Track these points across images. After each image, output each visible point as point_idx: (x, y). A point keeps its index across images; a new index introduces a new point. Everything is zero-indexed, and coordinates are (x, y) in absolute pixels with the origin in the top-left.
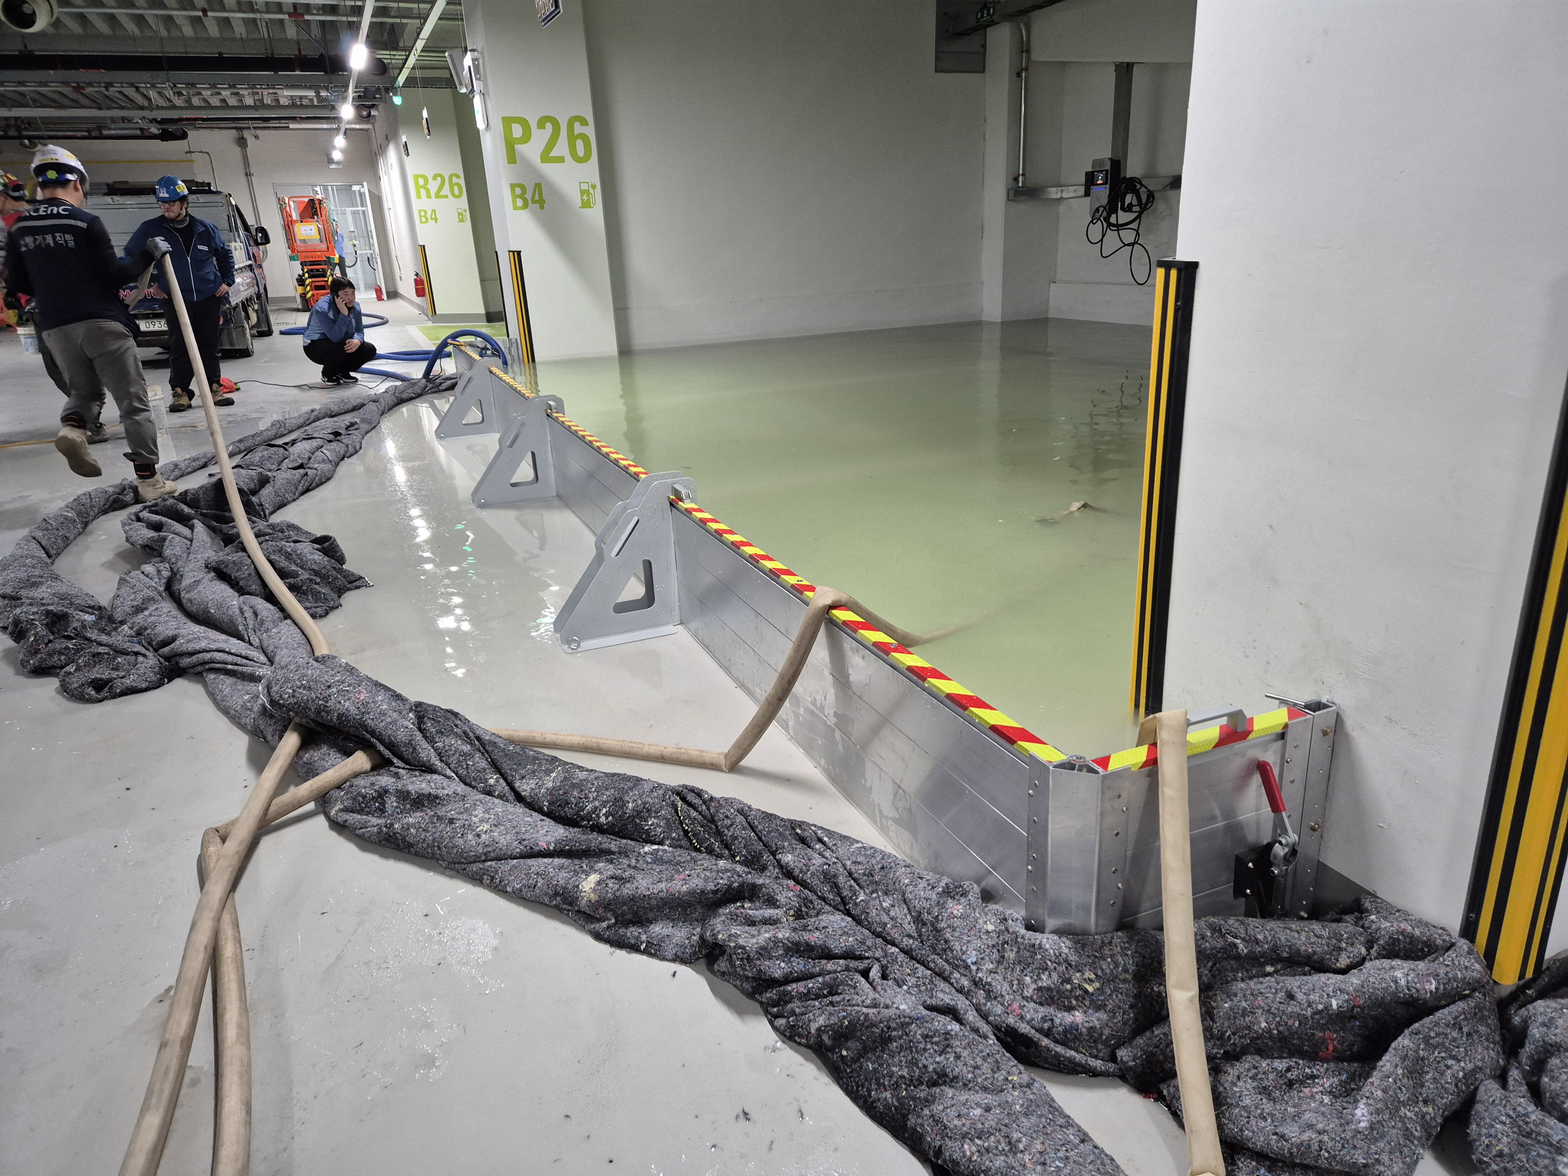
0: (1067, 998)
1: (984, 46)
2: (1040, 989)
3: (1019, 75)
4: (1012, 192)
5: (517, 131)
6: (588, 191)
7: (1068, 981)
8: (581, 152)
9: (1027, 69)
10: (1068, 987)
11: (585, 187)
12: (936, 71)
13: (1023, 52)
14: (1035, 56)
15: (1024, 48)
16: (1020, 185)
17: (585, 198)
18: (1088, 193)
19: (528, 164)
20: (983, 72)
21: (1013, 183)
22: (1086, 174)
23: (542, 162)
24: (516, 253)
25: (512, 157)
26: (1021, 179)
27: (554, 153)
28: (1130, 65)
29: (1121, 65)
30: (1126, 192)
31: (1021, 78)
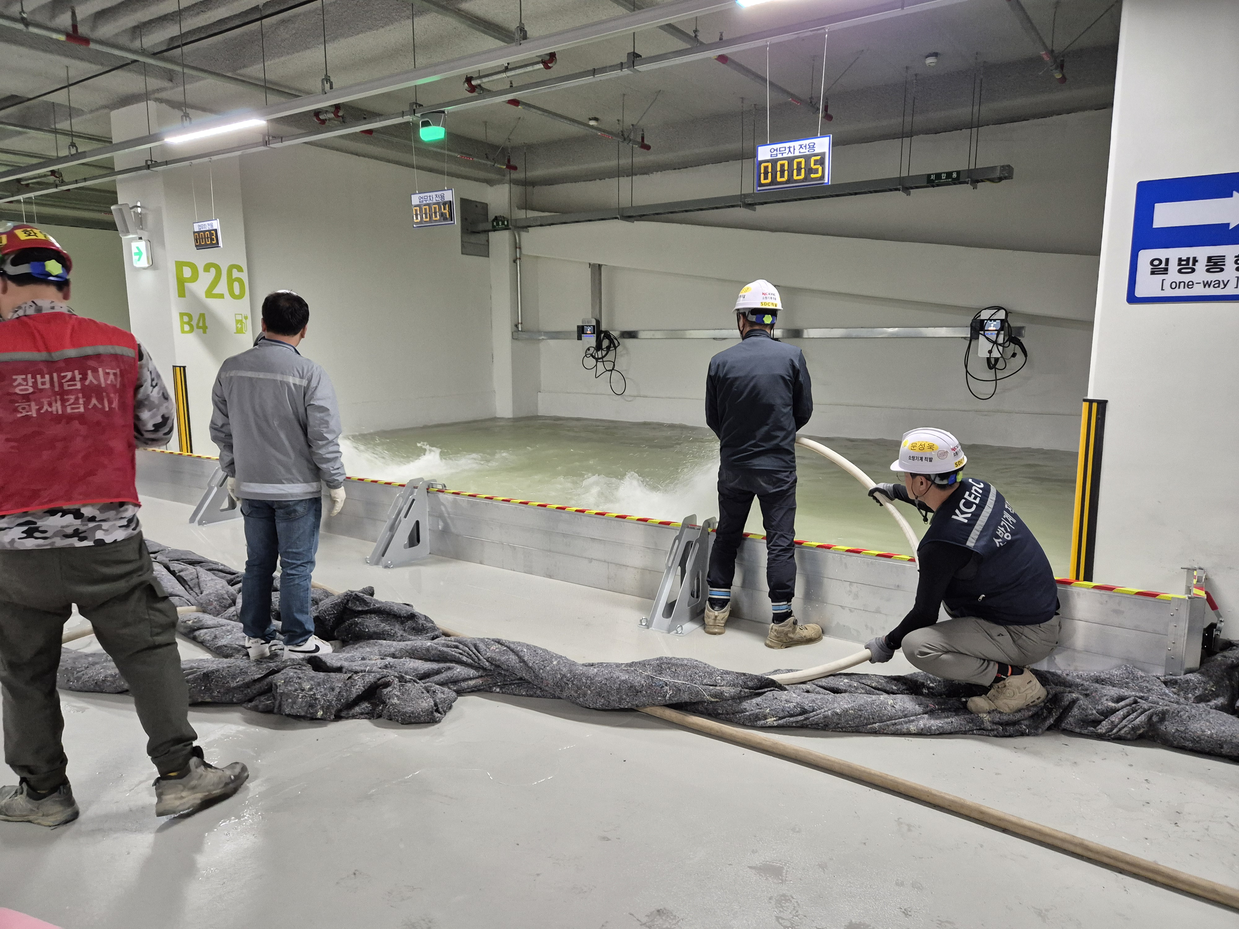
1: (488, 241)
3: (515, 261)
4: (514, 334)
6: (242, 320)
8: (237, 291)
9: (520, 259)
11: (239, 318)
12: (462, 253)
13: (516, 248)
14: (526, 251)
15: (517, 246)
16: (520, 329)
17: (239, 326)
18: (580, 338)
19: (195, 298)
20: (488, 257)
21: (515, 328)
22: (578, 327)
23: (207, 297)
24: (182, 368)
25: (182, 292)
26: (520, 326)
27: (216, 291)
28: (600, 266)
29: (594, 265)
30: (603, 339)
31: (517, 263)
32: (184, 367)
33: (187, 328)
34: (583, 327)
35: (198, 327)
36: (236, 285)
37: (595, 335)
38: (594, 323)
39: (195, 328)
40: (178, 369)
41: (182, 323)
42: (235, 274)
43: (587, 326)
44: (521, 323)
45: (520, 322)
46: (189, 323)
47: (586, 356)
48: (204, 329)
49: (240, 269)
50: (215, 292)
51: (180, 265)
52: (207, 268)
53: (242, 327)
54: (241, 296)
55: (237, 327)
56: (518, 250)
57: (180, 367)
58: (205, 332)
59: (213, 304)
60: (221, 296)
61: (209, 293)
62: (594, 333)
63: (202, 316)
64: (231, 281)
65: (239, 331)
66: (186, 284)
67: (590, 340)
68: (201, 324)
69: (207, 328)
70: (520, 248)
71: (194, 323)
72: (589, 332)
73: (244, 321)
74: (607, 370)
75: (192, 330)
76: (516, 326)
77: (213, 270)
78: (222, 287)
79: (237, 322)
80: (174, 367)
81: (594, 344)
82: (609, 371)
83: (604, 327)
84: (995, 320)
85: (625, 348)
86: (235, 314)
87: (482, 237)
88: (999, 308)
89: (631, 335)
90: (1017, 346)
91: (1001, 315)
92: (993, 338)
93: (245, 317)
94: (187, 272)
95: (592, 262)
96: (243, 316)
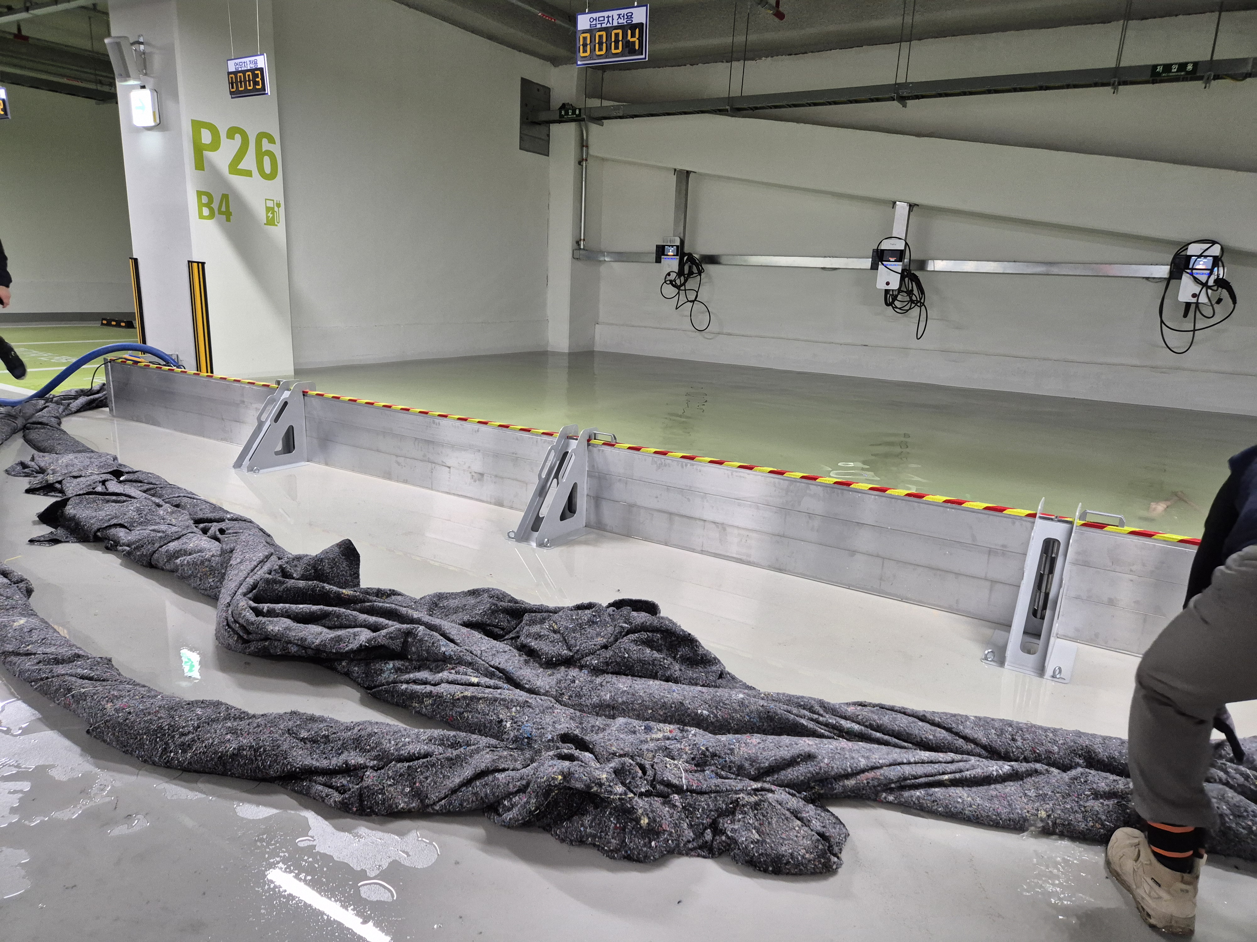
1: (548, 135)
3: (580, 163)
4: (575, 253)
6: (274, 208)
8: (267, 169)
9: (586, 160)
11: (270, 204)
12: (520, 149)
13: (583, 146)
14: (591, 152)
15: (583, 144)
16: (582, 247)
17: (270, 215)
18: (658, 260)
19: (216, 173)
20: (548, 156)
21: (576, 246)
22: (657, 246)
23: (230, 173)
24: (200, 265)
25: (200, 163)
26: (582, 243)
27: (242, 166)
28: (688, 173)
29: (681, 171)
30: (687, 262)
31: (582, 166)
32: (203, 264)
33: (206, 212)
34: (664, 246)
35: (220, 213)
36: (267, 160)
37: (678, 257)
38: (678, 243)
39: (216, 212)
40: (195, 265)
41: (201, 205)
42: (266, 145)
43: (669, 246)
44: (584, 240)
45: (582, 238)
46: (209, 205)
47: (665, 282)
48: (228, 214)
49: (271, 140)
50: (240, 167)
51: (197, 125)
52: (231, 134)
53: (273, 217)
54: (271, 176)
55: (267, 217)
56: (584, 148)
57: (198, 263)
58: (228, 220)
59: (237, 181)
60: (248, 173)
61: (234, 167)
62: (677, 255)
63: (225, 198)
64: (260, 154)
65: (271, 222)
66: (205, 153)
67: (671, 264)
68: (223, 209)
69: (230, 214)
70: (587, 147)
71: (215, 206)
72: (671, 253)
73: (276, 209)
74: (688, 301)
75: (212, 216)
76: (578, 243)
77: (238, 137)
78: (249, 162)
79: (268, 209)
80: (190, 263)
81: (676, 268)
82: (691, 301)
83: (687, 250)
84: (1206, 257)
85: (709, 277)
86: (266, 200)
87: (544, 129)
88: (1214, 243)
89: (712, 260)
90: (1224, 290)
91: (1216, 250)
92: (1203, 278)
93: (277, 204)
94: (206, 137)
95: (679, 167)
96: (275, 202)
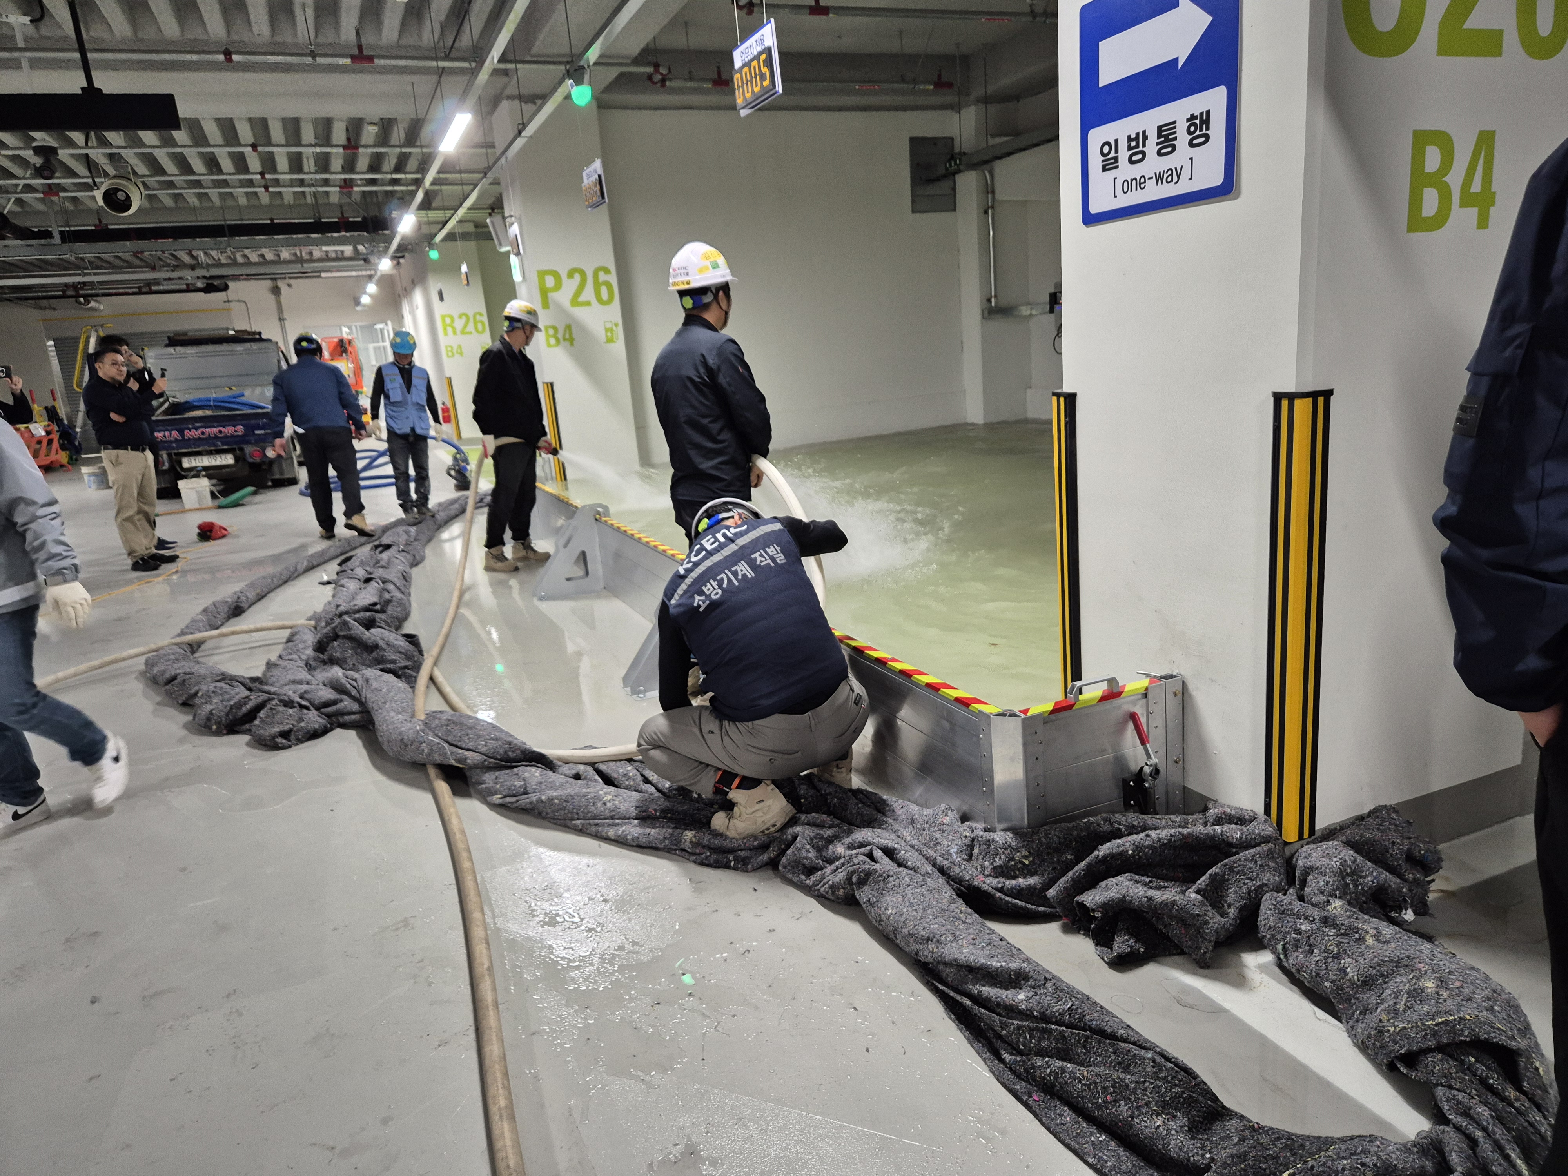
0: (1013, 870)
1: (954, 189)
2: (995, 868)
3: (986, 212)
4: (986, 312)
5: (550, 281)
6: (612, 328)
7: (1012, 859)
8: (604, 295)
9: (992, 207)
10: (1013, 863)
11: (609, 325)
12: (913, 212)
13: (988, 193)
14: (999, 196)
15: (989, 190)
16: (993, 304)
17: (609, 334)
18: (1051, 311)
19: (560, 308)
20: (955, 210)
21: (988, 304)
22: (1050, 295)
23: (572, 306)
24: (549, 385)
25: (546, 303)
26: (993, 300)
27: (582, 298)
31: (988, 214)
32: (552, 384)
33: (553, 341)
35: (565, 339)
36: (604, 290)
39: (561, 339)
41: (548, 337)
42: (602, 276)
44: (995, 296)
45: (993, 294)
46: (555, 336)
48: (571, 341)
49: (607, 271)
50: (580, 299)
51: (542, 274)
52: (571, 274)
53: (612, 335)
54: (609, 302)
55: (607, 336)
56: (990, 195)
58: (572, 344)
59: (579, 313)
61: (575, 302)
63: (568, 327)
64: (597, 285)
65: (609, 340)
66: (549, 294)
68: (567, 336)
69: (574, 340)
70: (993, 192)
71: (560, 335)
73: (614, 328)
75: (558, 343)
76: (989, 301)
77: (577, 277)
78: (588, 293)
79: (607, 330)
86: (604, 322)
87: (945, 185)
93: (616, 324)
96: (614, 323)
